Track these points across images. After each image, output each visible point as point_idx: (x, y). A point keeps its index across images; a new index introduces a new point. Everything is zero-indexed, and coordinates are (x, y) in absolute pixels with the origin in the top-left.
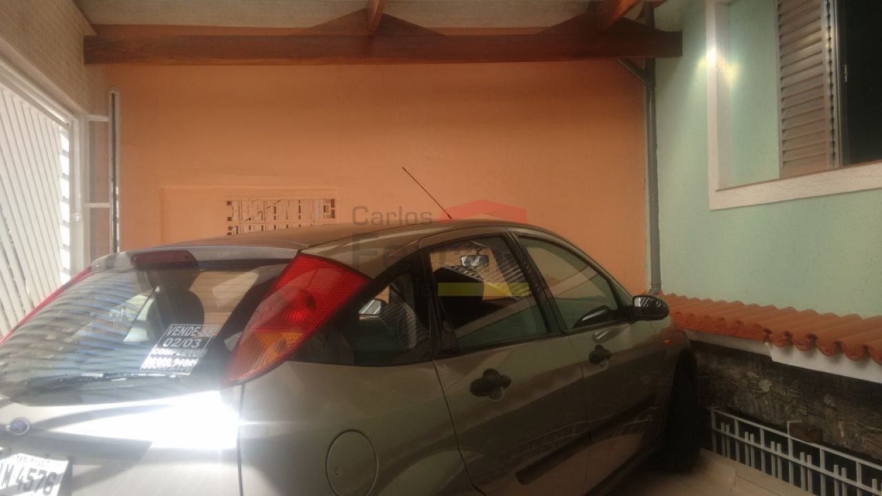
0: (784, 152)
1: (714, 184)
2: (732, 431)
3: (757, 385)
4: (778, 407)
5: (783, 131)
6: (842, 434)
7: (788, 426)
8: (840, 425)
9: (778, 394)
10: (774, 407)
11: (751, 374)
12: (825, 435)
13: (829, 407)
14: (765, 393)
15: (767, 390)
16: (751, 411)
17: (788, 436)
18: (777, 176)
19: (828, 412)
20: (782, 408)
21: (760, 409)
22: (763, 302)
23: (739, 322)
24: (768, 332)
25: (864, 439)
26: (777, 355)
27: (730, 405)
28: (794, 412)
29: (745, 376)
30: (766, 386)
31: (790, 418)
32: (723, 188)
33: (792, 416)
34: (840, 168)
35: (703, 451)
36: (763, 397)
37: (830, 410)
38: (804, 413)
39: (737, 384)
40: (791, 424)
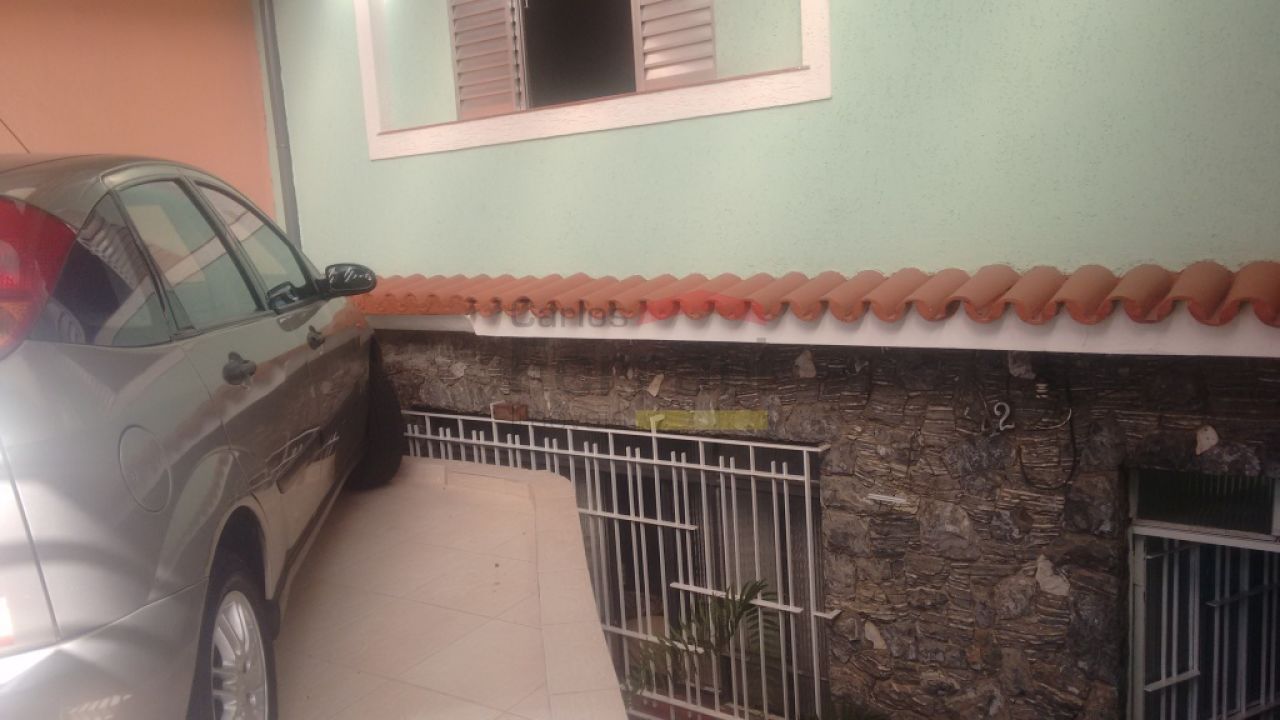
0: (461, 88)
1: (373, 125)
2: (423, 431)
3: (448, 371)
4: (475, 391)
5: (458, 61)
6: (549, 405)
7: (492, 408)
8: (547, 396)
9: (475, 376)
10: (471, 392)
11: (440, 360)
12: (530, 410)
13: (534, 379)
14: (459, 379)
15: (462, 374)
16: (443, 404)
17: (492, 420)
18: (455, 119)
19: (534, 385)
20: (481, 390)
21: (454, 399)
22: (449, 272)
23: (432, 296)
24: (472, 301)
25: (571, 405)
26: (481, 328)
27: (415, 402)
28: (494, 393)
29: (433, 363)
30: (459, 369)
31: (490, 400)
32: (385, 130)
33: (493, 397)
34: (526, 111)
35: (405, 458)
36: (457, 384)
37: (535, 382)
38: (507, 391)
39: (423, 375)
40: (494, 406)
